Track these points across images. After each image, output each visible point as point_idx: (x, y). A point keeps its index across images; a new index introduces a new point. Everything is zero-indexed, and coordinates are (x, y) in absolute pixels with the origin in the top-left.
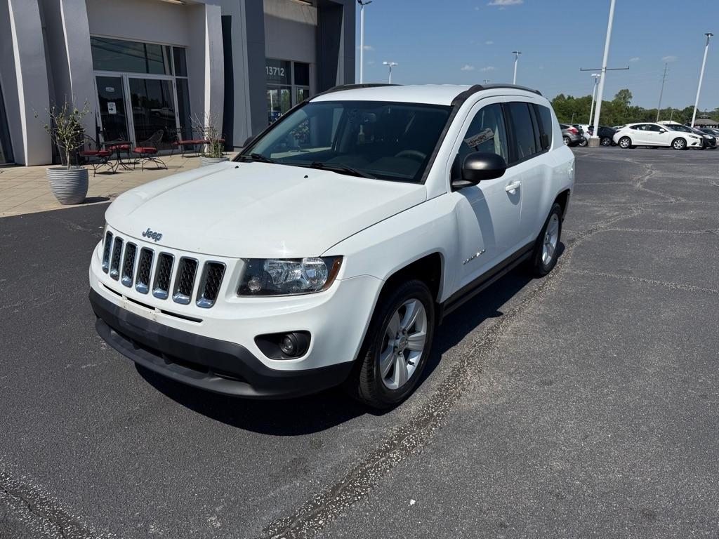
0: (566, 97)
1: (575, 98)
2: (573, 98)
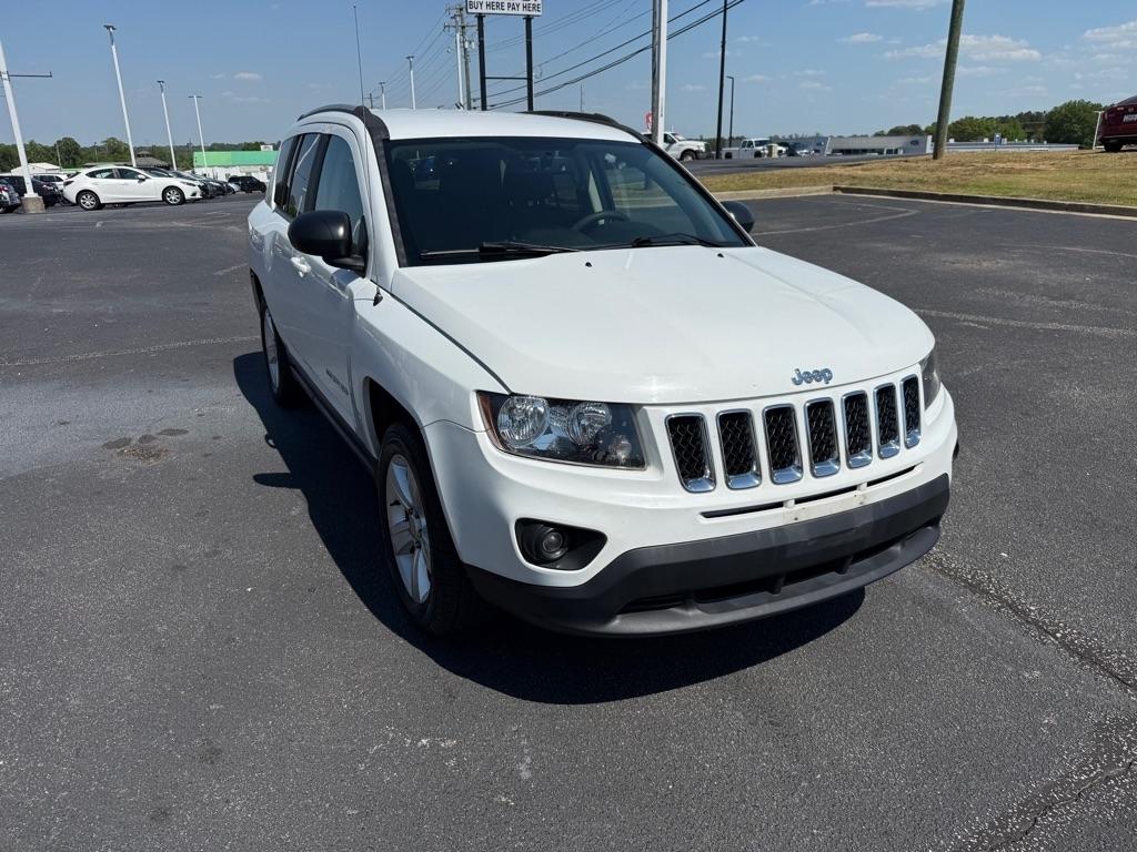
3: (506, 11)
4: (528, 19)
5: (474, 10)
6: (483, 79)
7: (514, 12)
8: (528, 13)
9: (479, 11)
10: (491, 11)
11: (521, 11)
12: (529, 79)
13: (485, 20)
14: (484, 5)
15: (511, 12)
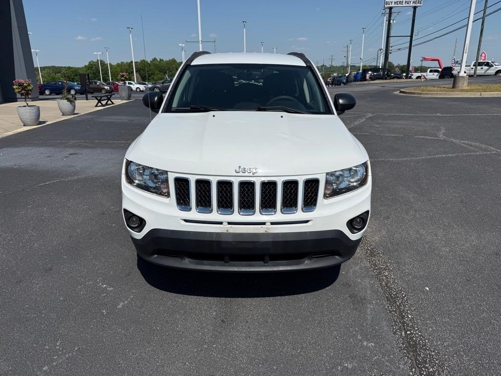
0: (159, 60)
1: (164, 60)
2: (163, 60)
3: (404, 5)
4: (415, 8)
5: (388, 6)
6: (388, 37)
7: (408, 5)
8: (416, 5)
9: (390, 6)
10: (397, 5)
11: (412, 4)
12: (411, 36)
13: (393, 10)
14: (393, 3)
15: (406, 5)
